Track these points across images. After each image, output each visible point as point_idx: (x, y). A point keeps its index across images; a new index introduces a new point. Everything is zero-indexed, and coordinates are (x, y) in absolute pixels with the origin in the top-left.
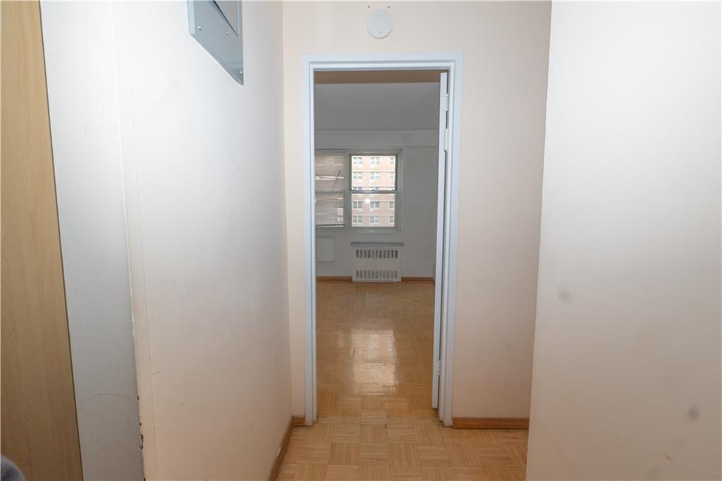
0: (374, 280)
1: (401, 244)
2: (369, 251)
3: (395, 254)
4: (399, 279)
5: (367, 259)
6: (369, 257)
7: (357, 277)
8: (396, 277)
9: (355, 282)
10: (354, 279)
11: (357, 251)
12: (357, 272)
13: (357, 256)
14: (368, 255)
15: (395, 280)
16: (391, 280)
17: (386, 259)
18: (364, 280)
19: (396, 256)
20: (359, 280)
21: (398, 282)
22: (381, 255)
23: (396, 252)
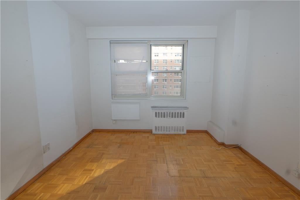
0: (168, 133)
1: (186, 108)
2: (164, 113)
3: (182, 115)
4: (185, 132)
5: (163, 118)
6: (164, 117)
7: (156, 131)
8: (183, 130)
9: (154, 134)
10: (154, 132)
11: (156, 113)
12: (156, 127)
13: (156, 116)
14: (164, 115)
15: (182, 133)
16: (179, 132)
17: (176, 118)
18: (160, 132)
19: (183, 117)
20: (157, 132)
21: (184, 134)
22: (173, 115)
23: (184, 113)
